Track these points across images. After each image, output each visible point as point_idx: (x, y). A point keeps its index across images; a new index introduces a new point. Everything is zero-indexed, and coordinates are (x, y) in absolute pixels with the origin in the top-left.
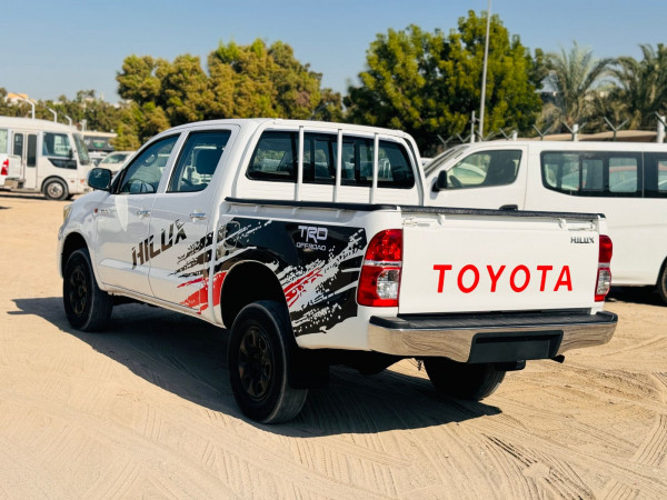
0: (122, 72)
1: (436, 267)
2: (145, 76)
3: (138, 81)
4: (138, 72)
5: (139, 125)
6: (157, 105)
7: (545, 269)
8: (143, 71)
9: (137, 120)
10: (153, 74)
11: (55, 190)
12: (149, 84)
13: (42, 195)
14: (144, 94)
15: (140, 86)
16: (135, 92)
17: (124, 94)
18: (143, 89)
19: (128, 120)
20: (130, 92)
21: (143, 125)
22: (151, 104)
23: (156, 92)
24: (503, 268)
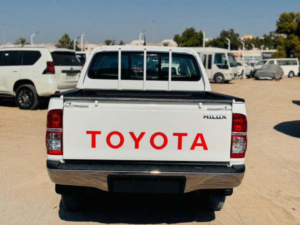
0: (279, 21)
1: (88, 132)
2: (290, 22)
3: (287, 25)
4: (287, 20)
5: (286, 46)
6: (295, 35)
7: (180, 136)
8: (289, 20)
9: (285, 43)
10: (295, 21)
11: (219, 79)
12: (291, 25)
13: (214, 81)
14: (289, 31)
15: (287, 27)
16: (285, 30)
17: (279, 32)
18: (289, 28)
19: (281, 43)
20: (282, 30)
21: (288, 45)
22: (292, 35)
23: (295, 29)
24: (142, 134)
